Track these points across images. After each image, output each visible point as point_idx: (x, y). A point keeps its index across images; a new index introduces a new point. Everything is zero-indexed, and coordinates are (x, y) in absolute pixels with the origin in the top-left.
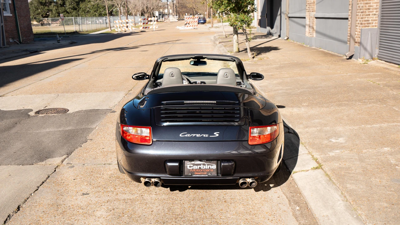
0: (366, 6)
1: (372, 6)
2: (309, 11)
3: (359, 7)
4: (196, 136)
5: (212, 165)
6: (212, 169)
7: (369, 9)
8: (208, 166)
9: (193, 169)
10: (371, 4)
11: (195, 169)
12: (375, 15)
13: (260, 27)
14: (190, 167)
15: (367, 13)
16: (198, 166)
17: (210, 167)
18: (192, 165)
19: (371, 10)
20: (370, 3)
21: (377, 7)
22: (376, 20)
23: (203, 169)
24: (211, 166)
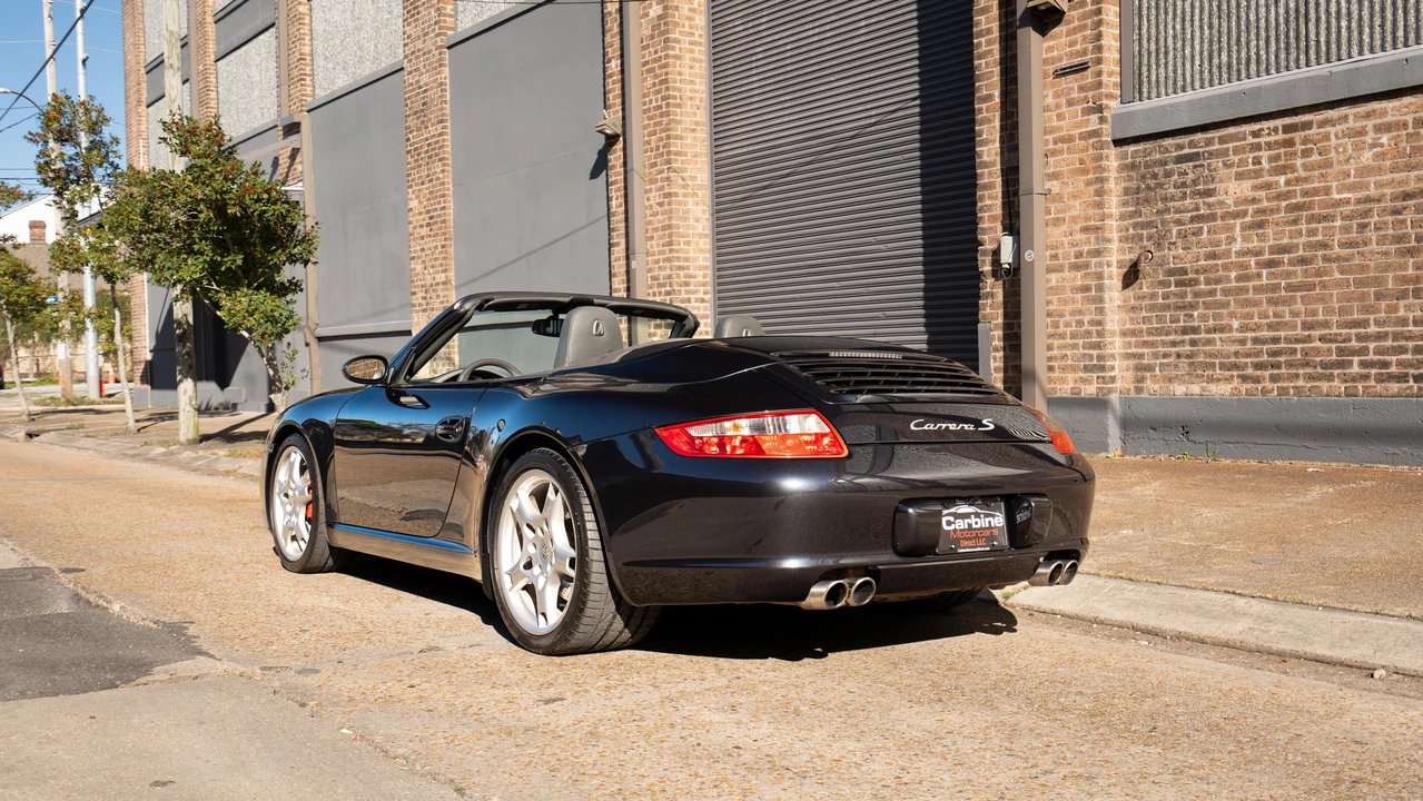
0: (678, 276)
1: (695, 277)
2: (424, 311)
3: (655, 278)
4: (947, 427)
5: (993, 516)
6: (996, 527)
7: (687, 284)
8: (987, 520)
9: (955, 530)
10: (692, 272)
11: (961, 530)
12: (703, 301)
13: (152, 388)
14: (949, 523)
15: (684, 296)
16: (966, 521)
17: (990, 522)
18: (952, 519)
19: (692, 287)
20: (688, 268)
21: (706, 280)
22: (707, 317)
23: (976, 529)
24: (991, 519)
